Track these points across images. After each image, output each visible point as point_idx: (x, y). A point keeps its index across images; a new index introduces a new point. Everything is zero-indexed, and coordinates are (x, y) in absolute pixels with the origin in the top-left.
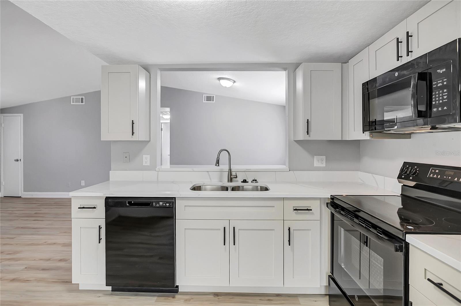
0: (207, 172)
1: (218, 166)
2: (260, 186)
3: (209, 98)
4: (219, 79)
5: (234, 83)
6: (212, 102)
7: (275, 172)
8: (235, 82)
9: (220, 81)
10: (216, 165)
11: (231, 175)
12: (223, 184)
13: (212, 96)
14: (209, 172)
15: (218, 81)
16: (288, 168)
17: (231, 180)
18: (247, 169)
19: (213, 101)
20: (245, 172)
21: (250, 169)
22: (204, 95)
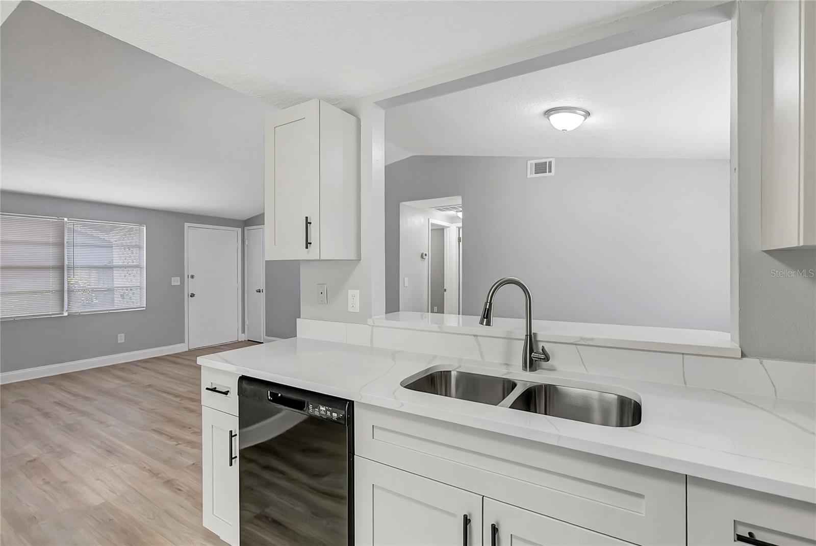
0: (474, 336)
1: (488, 324)
2: (618, 395)
3: (541, 168)
4: (548, 113)
5: (586, 118)
6: (547, 174)
7: (683, 354)
8: (588, 114)
9: (551, 118)
10: (482, 323)
11: (531, 351)
12: (509, 373)
13: (548, 160)
14: (479, 337)
15: (545, 120)
16: (738, 346)
17: (531, 364)
18: (582, 339)
19: (550, 171)
20: (576, 344)
21: (592, 339)
22: (529, 162)
